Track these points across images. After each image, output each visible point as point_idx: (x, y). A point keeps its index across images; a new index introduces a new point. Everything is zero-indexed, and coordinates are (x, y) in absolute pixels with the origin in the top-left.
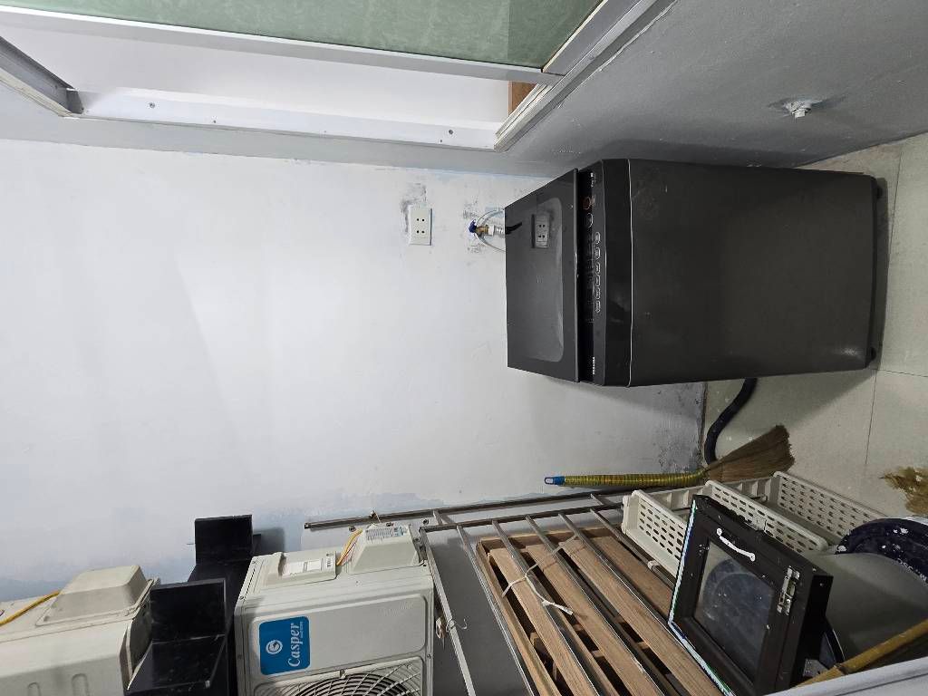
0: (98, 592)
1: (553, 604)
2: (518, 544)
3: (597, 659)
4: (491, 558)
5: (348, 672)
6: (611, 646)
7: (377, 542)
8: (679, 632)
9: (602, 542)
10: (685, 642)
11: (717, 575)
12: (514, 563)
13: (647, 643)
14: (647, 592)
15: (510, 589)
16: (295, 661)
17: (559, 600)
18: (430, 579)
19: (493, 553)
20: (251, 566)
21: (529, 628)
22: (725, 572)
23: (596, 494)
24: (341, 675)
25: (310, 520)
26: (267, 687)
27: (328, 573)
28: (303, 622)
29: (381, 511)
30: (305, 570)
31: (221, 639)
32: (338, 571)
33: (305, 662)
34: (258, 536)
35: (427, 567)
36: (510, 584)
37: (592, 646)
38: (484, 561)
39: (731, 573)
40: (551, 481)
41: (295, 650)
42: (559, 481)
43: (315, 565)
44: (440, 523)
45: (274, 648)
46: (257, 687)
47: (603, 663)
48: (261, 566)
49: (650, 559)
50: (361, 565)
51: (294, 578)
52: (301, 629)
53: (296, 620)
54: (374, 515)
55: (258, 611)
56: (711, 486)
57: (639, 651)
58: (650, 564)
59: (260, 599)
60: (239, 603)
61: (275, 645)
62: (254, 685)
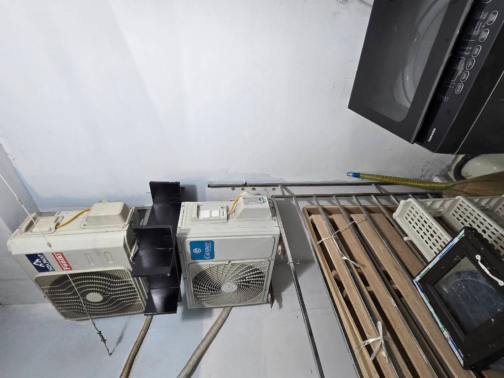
0: (106, 217)
1: (349, 260)
2: (327, 212)
3: (369, 292)
4: (312, 219)
5: (232, 262)
6: (377, 285)
7: (250, 206)
8: (421, 290)
9: (376, 216)
10: (422, 294)
11: (463, 275)
12: (325, 226)
13: (397, 286)
14: (399, 253)
15: (323, 242)
16: (207, 256)
17: (352, 258)
18: (278, 229)
19: (313, 216)
20: (182, 209)
21: (332, 268)
22: (470, 277)
23: (376, 184)
24: (229, 263)
25: (210, 183)
26: (194, 264)
27: (223, 219)
28: (212, 243)
29: (250, 182)
30: (211, 216)
31: (172, 250)
32: (228, 218)
33: (212, 256)
34: (183, 188)
35: (276, 221)
36: (323, 239)
37: (366, 284)
38: (307, 220)
39: (474, 279)
40: (352, 175)
41: (208, 252)
42: (356, 175)
43: (215, 214)
44: (284, 194)
45: (197, 251)
46: (189, 264)
47: (372, 294)
48: (187, 208)
49: (406, 235)
50: (241, 216)
51: (205, 220)
52: (210, 245)
53: (208, 242)
54: (246, 183)
55: (188, 236)
56: (459, 199)
57: (392, 290)
58: (405, 239)
59: (189, 230)
60: (178, 231)
61: (197, 250)
62: (188, 263)
